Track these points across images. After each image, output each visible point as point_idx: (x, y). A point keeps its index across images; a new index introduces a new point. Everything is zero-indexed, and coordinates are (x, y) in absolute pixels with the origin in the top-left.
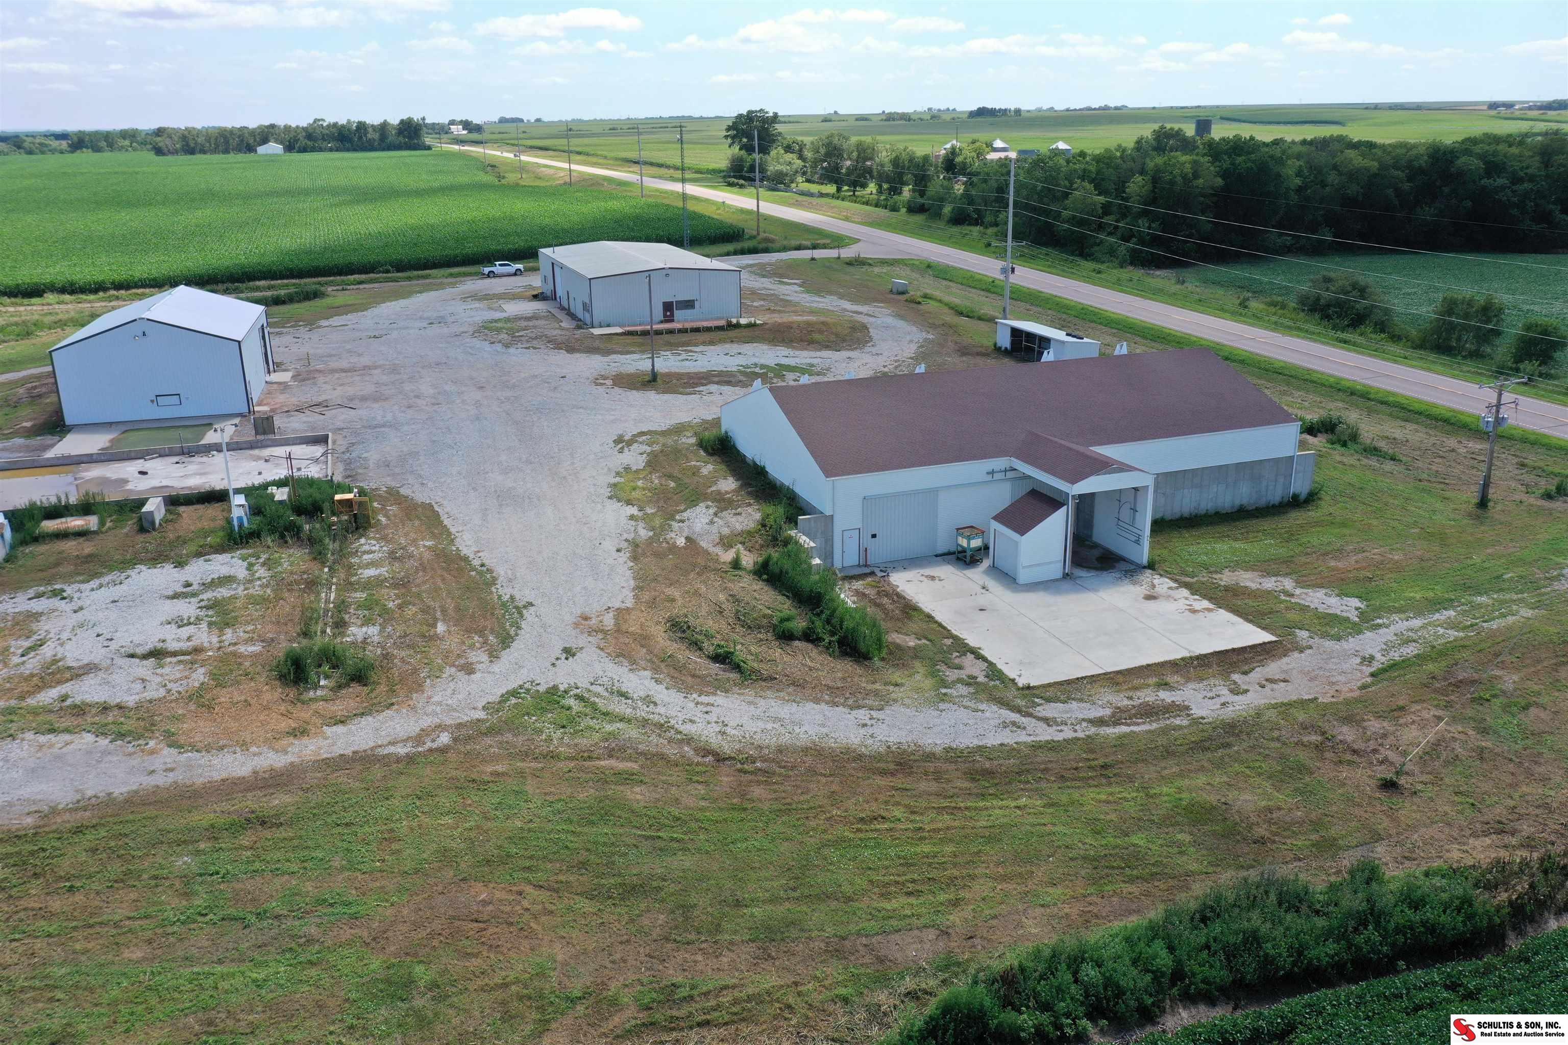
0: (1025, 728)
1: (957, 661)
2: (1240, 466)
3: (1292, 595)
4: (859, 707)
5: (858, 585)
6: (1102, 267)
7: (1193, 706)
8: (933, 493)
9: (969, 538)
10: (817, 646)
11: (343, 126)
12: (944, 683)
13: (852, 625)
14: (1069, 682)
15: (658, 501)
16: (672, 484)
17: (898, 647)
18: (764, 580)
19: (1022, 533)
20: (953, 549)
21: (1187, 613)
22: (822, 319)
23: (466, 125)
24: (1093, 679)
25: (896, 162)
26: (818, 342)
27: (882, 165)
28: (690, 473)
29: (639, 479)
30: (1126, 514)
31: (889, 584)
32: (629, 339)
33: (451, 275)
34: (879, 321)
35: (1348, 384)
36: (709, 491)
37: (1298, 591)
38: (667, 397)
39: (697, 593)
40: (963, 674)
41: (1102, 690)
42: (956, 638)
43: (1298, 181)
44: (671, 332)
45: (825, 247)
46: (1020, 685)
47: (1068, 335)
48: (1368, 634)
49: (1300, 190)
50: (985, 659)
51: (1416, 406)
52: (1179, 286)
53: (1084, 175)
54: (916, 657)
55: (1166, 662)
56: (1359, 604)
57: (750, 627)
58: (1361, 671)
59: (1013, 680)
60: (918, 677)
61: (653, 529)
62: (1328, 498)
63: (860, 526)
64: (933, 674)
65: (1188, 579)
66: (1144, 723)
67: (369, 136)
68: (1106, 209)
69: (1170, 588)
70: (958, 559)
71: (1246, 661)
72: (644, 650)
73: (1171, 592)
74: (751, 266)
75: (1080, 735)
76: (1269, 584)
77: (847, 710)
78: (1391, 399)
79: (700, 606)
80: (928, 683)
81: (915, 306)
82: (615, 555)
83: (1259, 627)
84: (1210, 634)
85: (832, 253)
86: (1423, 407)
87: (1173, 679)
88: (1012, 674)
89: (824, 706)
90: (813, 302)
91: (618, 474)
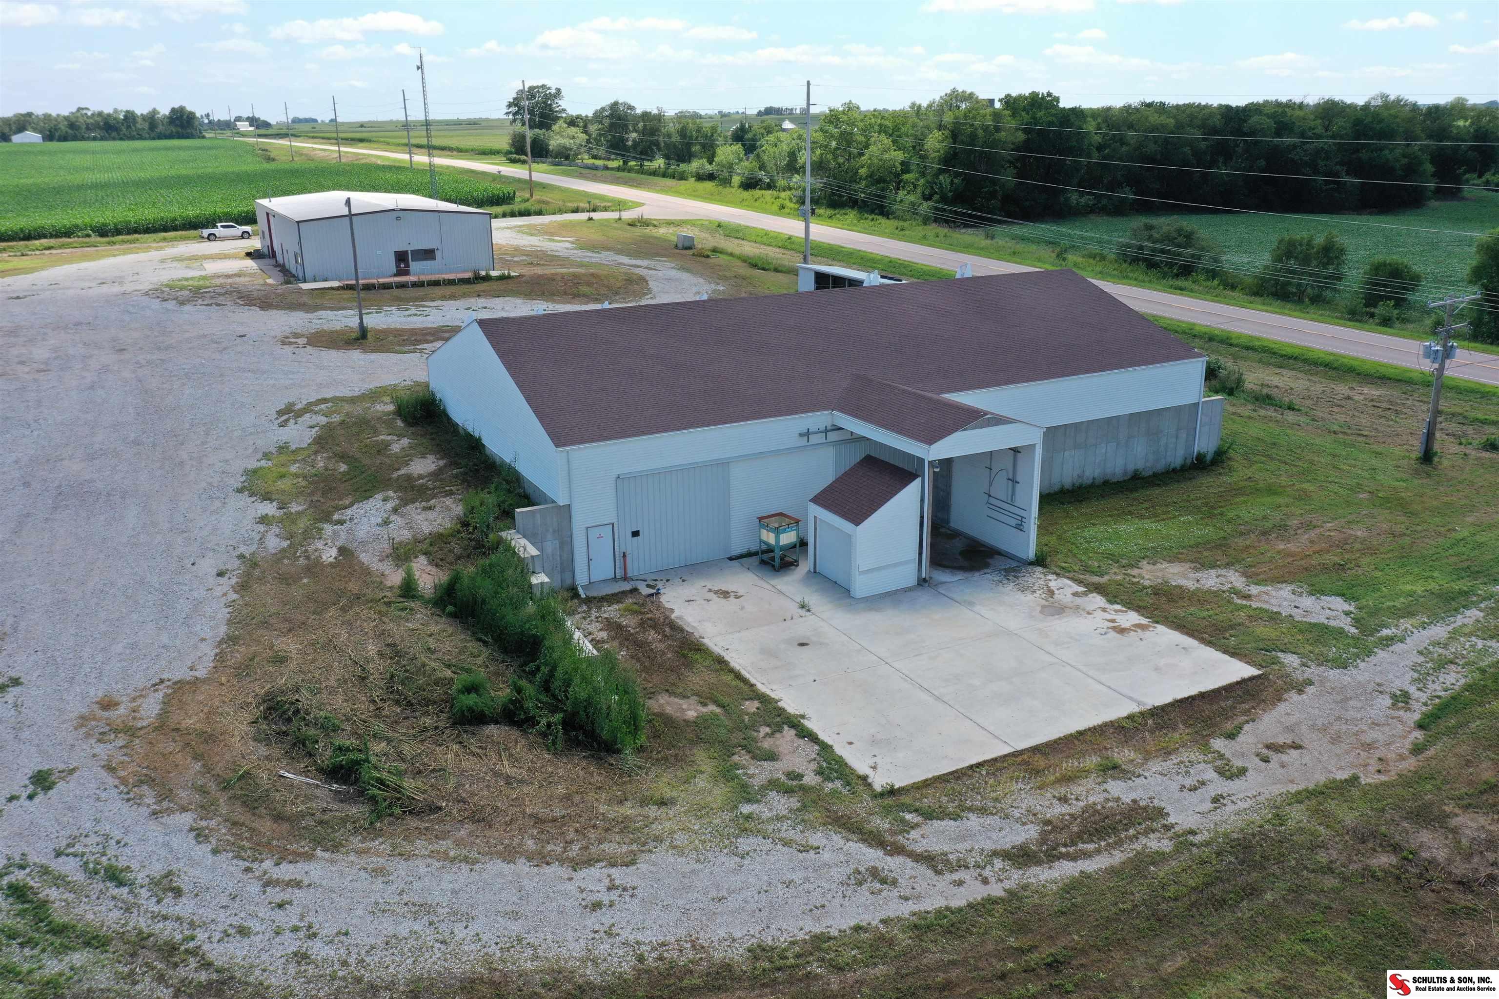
0: (894, 883)
1: (766, 744)
2: (1134, 418)
3: (1248, 597)
4: (590, 862)
5: (611, 611)
6: (906, 224)
7: (1169, 809)
8: (723, 465)
9: (777, 531)
10: (524, 732)
11: (109, 115)
12: (746, 794)
13: (583, 695)
14: (957, 775)
15: (312, 494)
16: (343, 467)
17: (668, 721)
18: (450, 615)
19: (857, 524)
20: (755, 547)
21: (1112, 634)
22: (592, 271)
23: (252, 121)
24: (995, 765)
25: (683, 133)
26: (584, 295)
27: (669, 136)
28: (374, 451)
29: (295, 461)
30: (1000, 488)
31: (659, 607)
32: (348, 294)
33: (165, 239)
34: (660, 274)
35: (1203, 330)
36: (395, 475)
37: (1254, 590)
38: (374, 356)
39: (330, 645)
40: (777, 770)
41: (1015, 787)
42: (764, 699)
43: (1098, 139)
44: (402, 286)
45: (605, 209)
46: (878, 788)
47: (883, 277)
48: (1381, 654)
49: (1100, 148)
50: (813, 738)
51: (1289, 351)
52: (989, 242)
53: (882, 129)
54: (698, 740)
55: (1105, 725)
56: (1346, 607)
57: (410, 704)
58: (1400, 720)
59: (864, 778)
60: (701, 782)
61: (290, 537)
62: (1239, 458)
63: (615, 521)
64: (727, 774)
65: (1096, 579)
66: (1098, 851)
67: (139, 126)
68: (906, 167)
69: (1075, 594)
70: (763, 562)
71: (1226, 715)
72: (198, 766)
73: (1079, 601)
74: (520, 226)
75: (996, 890)
76: (1210, 580)
77: (564, 872)
78: (1257, 343)
79: (329, 668)
80: (720, 793)
81: (703, 259)
82: (212, 580)
83: (1225, 652)
84: (1157, 669)
85: (613, 215)
86: (1296, 352)
87: (1124, 755)
88: (861, 766)
89: (522, 866)
90: (585, 257)
91: (266, 456)
